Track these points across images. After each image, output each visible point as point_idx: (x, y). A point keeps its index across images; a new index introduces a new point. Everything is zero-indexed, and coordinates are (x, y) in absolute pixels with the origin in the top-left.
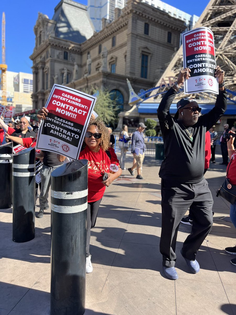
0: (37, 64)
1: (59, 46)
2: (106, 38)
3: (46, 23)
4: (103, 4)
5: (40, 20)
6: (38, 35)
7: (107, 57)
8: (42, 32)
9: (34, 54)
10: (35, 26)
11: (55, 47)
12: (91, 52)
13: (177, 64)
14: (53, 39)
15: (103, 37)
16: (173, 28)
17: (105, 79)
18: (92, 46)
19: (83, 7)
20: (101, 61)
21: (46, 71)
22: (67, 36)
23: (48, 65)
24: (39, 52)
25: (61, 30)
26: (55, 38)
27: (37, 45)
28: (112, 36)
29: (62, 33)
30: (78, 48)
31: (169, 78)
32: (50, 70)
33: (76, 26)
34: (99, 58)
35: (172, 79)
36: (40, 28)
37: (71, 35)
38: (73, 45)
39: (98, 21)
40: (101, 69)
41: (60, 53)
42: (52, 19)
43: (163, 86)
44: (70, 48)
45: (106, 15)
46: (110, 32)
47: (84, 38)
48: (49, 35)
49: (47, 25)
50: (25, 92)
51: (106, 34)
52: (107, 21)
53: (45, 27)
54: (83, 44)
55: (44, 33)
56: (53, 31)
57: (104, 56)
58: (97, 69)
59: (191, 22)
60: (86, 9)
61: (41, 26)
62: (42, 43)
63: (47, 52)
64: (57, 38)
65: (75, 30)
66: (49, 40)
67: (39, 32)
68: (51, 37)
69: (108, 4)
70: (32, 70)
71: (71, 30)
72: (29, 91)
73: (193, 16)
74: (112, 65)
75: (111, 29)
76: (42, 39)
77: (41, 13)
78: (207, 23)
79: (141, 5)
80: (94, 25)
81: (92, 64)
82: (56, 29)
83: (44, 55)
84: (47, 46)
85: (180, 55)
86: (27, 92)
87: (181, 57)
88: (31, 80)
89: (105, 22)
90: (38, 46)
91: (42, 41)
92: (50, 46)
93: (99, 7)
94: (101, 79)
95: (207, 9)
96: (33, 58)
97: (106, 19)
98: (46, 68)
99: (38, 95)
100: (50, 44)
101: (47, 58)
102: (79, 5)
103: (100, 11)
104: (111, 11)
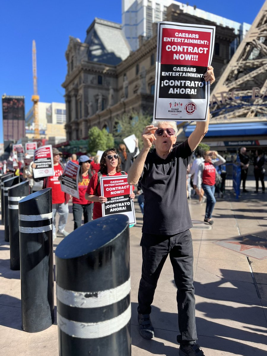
0: (70, 92)
1: (93, 71)
2: (143, 57)
3: (78, 47)
4: (139, 21)
5: (72, 45)
6: (70, 61)
7: (145, 77)
8: (74, 57)
9: (66, 81)
10: (67, 52)
11: (88, 71)
12: (128, 74)
13: (230, 77)
14: (85, 63)
15: (140, 55)
16: (221, 38)
17: (144, 103)
18: (129, 67)
19: (117, 26)
20: (140, 82)
21: (79, 99)
22: (101, 59)
23: (81, 92)
24: (71, 78)
25: (94, 53)
26: (88, 62)
27: (69, 72)
28: (150, 54)
29: (95, 56)
30: (113, 71)
31: (222, 93)
32: (83, 97)
33: (110, 47)
34: (137, 79)
35: (225, 95)
36: (72, 53)
37: (105, 58)
38: (107, 68)
39: (134, 40)
40: (139, 92)
41: (93, 78)
42: (85, 42)
43: (215, 103)
44: (105, 71)
45: (143, 33)
46: (148, 50)
47: (119, 59)
48: (81, 60)
49: (79, 49)
50: (58, 123)
51: (144, 53)
52: (144, 38)
53: (77, 51)
54: (119, 66)
55: (76, 57)
56: (85, 55)
57: (142, 77)
58: (135, 92)
59: (241, 31)
60: (121, 28)
61: (73, 50)
62: (75, 69)
63: (80, 78)
64: (91, 61)
65: (110, 51)
66: (82, 65)
67: (70, 58)
68: (84, 61)
69: (145, 21)
70: (64, 99)
71: (106, 52)
72: (62, 122)
73: (242, 24)
74: (151, 86)
75: (149, 46)
76: (74, 65)
77: (73, 37)
78: (263, 27)
79: (182, 16)
80: (130, 44)
81: (129, 87)
82: (89, 52)
83: (76, 81)
84: (80, 72)
85: (233, 67)
86: (60, 123)
87: (234, 68)
88: (64, 110)
89: (142, 39)
90: (71, 72)
91: (74, 67)
92: (82, 72)
93: (134, 25)
94: (140, 103)
95: (263, 10)
96: (65, 86)
97: (142, 37)
98: (79, 96)
99: (71, 125)
100: (82, 69)
101: (80, 84)
102: (113, 25)
103: (136, 29)
104: (148, 28)
